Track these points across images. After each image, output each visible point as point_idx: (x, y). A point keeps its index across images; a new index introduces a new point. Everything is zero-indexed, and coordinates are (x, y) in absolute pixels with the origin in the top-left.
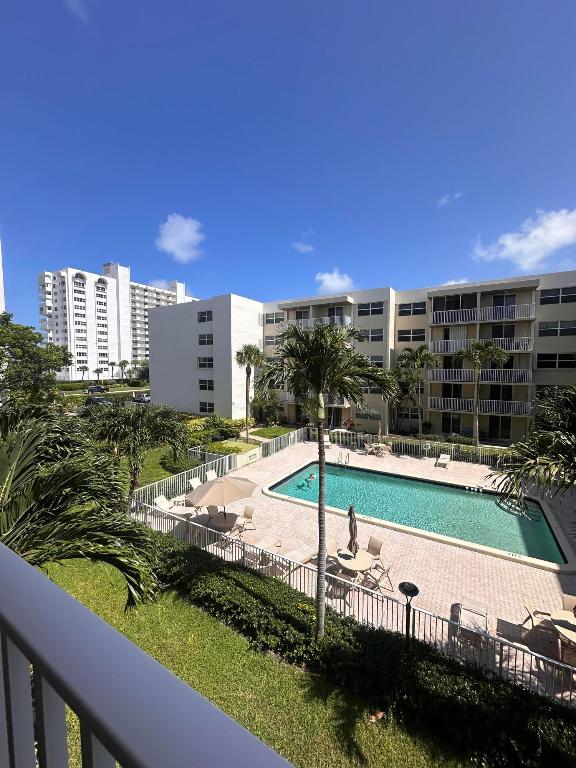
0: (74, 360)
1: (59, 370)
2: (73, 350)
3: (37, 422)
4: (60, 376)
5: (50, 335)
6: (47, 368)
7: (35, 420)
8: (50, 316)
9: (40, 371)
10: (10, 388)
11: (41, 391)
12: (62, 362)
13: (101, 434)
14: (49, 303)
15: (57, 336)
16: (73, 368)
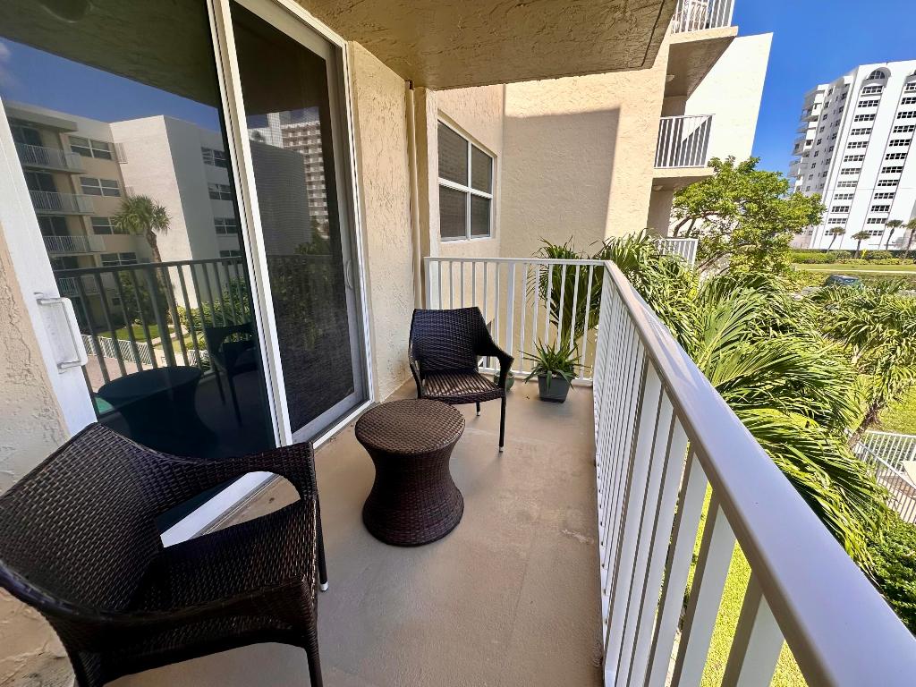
0: (826, 216)
1: (799, 232)
2: (829, 201)
3: (755, 293)
4: (797, 241)
5: (799, 183)
6: (783, 229)
7: (752, 290)
8: (807, 155)
9: (774, 230)
10: (733, 253)
11: (766, 258)
12: (806, 220)
13: (838, 330)
14: (811, 135)
15: (809, 183)
16: (820, 230)
